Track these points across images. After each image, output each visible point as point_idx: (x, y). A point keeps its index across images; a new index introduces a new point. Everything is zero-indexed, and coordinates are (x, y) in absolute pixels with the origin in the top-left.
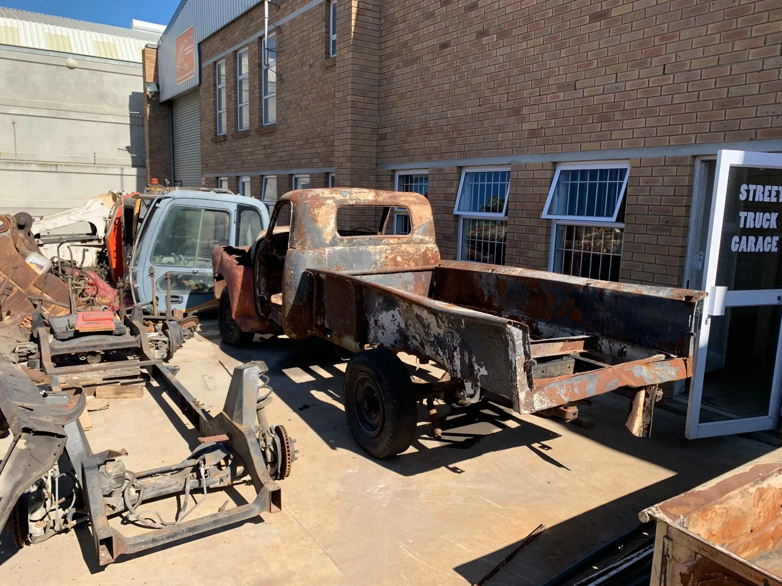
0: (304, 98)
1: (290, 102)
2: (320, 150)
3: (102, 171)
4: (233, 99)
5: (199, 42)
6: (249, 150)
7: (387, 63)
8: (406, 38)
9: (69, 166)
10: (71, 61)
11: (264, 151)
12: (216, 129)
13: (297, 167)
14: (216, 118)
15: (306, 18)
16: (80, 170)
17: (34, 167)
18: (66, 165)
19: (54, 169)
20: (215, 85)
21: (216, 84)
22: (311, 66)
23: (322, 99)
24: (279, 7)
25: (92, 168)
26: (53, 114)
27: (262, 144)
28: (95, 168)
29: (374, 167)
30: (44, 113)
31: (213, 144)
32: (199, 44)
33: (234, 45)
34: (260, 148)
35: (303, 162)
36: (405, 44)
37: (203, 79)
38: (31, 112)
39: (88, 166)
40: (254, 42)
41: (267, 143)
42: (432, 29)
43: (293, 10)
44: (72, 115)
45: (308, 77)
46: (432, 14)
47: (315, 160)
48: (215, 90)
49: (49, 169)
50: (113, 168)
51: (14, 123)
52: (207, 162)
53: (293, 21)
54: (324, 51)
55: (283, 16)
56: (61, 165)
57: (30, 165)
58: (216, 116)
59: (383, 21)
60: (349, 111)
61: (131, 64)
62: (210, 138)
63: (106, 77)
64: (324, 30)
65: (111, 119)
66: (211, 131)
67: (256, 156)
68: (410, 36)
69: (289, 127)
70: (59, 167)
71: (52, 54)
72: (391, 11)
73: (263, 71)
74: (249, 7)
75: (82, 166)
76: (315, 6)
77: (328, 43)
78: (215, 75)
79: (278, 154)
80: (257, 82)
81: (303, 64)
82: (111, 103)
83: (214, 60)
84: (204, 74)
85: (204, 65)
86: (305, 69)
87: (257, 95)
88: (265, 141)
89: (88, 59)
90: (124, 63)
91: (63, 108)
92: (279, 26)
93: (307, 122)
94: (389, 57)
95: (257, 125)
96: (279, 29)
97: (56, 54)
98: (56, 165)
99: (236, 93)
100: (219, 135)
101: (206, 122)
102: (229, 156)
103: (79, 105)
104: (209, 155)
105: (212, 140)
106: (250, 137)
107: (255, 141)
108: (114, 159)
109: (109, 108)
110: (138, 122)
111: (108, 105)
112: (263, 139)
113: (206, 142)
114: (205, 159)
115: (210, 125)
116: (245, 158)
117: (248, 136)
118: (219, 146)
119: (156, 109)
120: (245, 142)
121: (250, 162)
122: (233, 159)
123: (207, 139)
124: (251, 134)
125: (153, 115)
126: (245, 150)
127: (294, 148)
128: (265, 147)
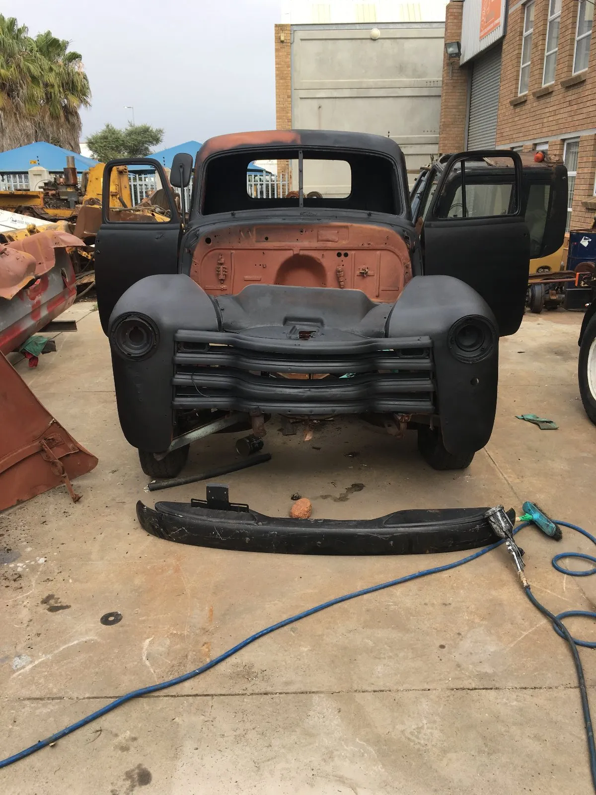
4: (540, 48)
6: (551, 109)
10: (376, 32)
11: (569, 109)
14: (518, 75)
21: (523, 31)
26: (354, 93)
27: (568, 99)
30: (347, 93)
34: (565, 105)
37: (508, 28)
38: (335, 94)
41: (573, 97)
44: (373, 93)
48: (521, 39)
50: (405, 147)
51: (320, 107)
52: (503, 131)
58: (518, 72)
61: (435, 25)
62: (508, 101)
63: (408, 44)
65: (408, 92)
66: (512, 92)
67: (559, 116)
71: (358, 27)
73: (579, 5)
78: (522, 20)
79: (585, 110)
80: (570, 21)
82: (410, 74)
84: (510, 21)
85: (510, 12)
87: (569, 37)
88: (572, 95)
89: (391, 26)
90: (427, 26)
91: (363, 86)
97: (362, 27)
99: (544, 39)
100: (519, 95)
101: (506, 82)
102: (527, 120)
103: (379, 81)
104: (506, 122)
105: (511, 103)
106: (554, 94)
107: (560, 97)
108: (407, 138)
109: (408, 79)
110: (435, 92)
111: (407, 76)
112: (570, 93)
113: (504, 107)
114: (501, 127)
115: (510, 84)
116: (545, 120)
117: (552, 92)
118: (518, 110)
119: (455, 75)
120: (548, 100)
121: (551, 124)
122: (532, 123)
123: (505, 102)
124: (556, 88)
125: (451, 81)
126: (547, 110)
128: (570, 103)
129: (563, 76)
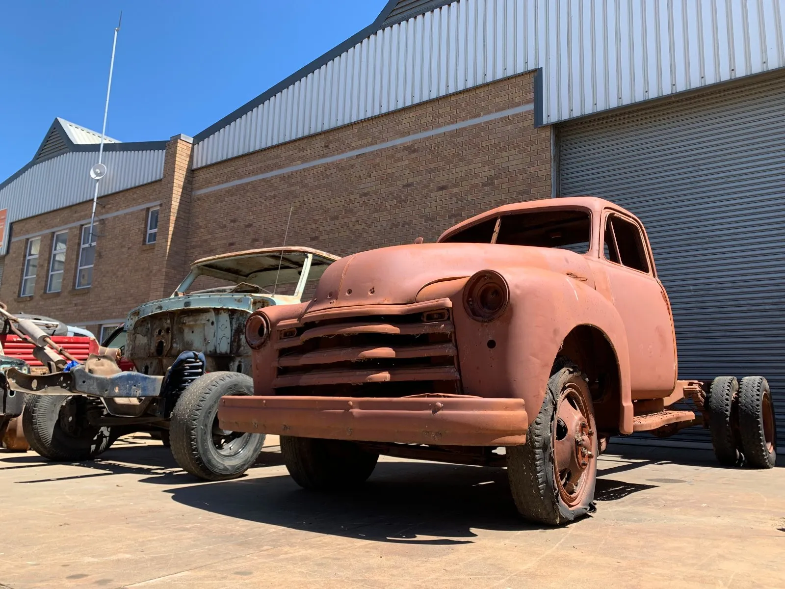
0: (121, 269)
1: (108, 272)
2: (131, 305)
5: (12, 221)
6: (58, 307)
7: (192, 251)
8: (205, 238)
11: (75, 308)
12: (20, 291)
13: (108, 318)
14: (21, 283)
15: (128, 217)
20: (25, 256)
22: (129, 248)
23: (137, 271)
24: (104, 207)
27: (74, 302)
31: (15, 303)
32: (11, 224)
33: (53, 227)
34: (71, 305)
35: (114, 314)
36: (206, 241)
37: (12, 250)
40: (76, 227)
41: (79, 301)
42: (224, 234)
43: (117, 210)
45: (126, 256)
46: (225, 226)
48: (24, 260)
53: (115, 218)
54: (142, 239)
55: (107, 212)
58: (22, 280)
59: (190, 226)
60: (164, 277)
62: (11, 299)
64: (143, 226)
66: (15, 293)
68: (210, 236)
69: (104, 289)
72: (197, 221)
73: (81, 249)
74: (75, 203)
76: (137, 210)
77: (145, 235)
78: (26, 248)
80: (74, 257)
81: (123, 247)
83: (27, 237)
84: (13, 247)
85: (13, 240)
86: (124, 250)
87: (73, 266)
88: (77, 300)
92: (103, 219)
93: (122, 286)
94: (194, 247)
95: (70, 288)
96: (102, 222)
99: (49, 263)
100: (22, 296)
101: (8, 285)
105: (15, 300)
107: (67, 300)
115: (13, 287)
116: (52, 314)
117: (59, 296)
118: (22, 305)
120: (55, 300)
121: (58, 316)
124: (62, 294)
126: (54, 307)
127: (107, 304)
128: (76, 305)
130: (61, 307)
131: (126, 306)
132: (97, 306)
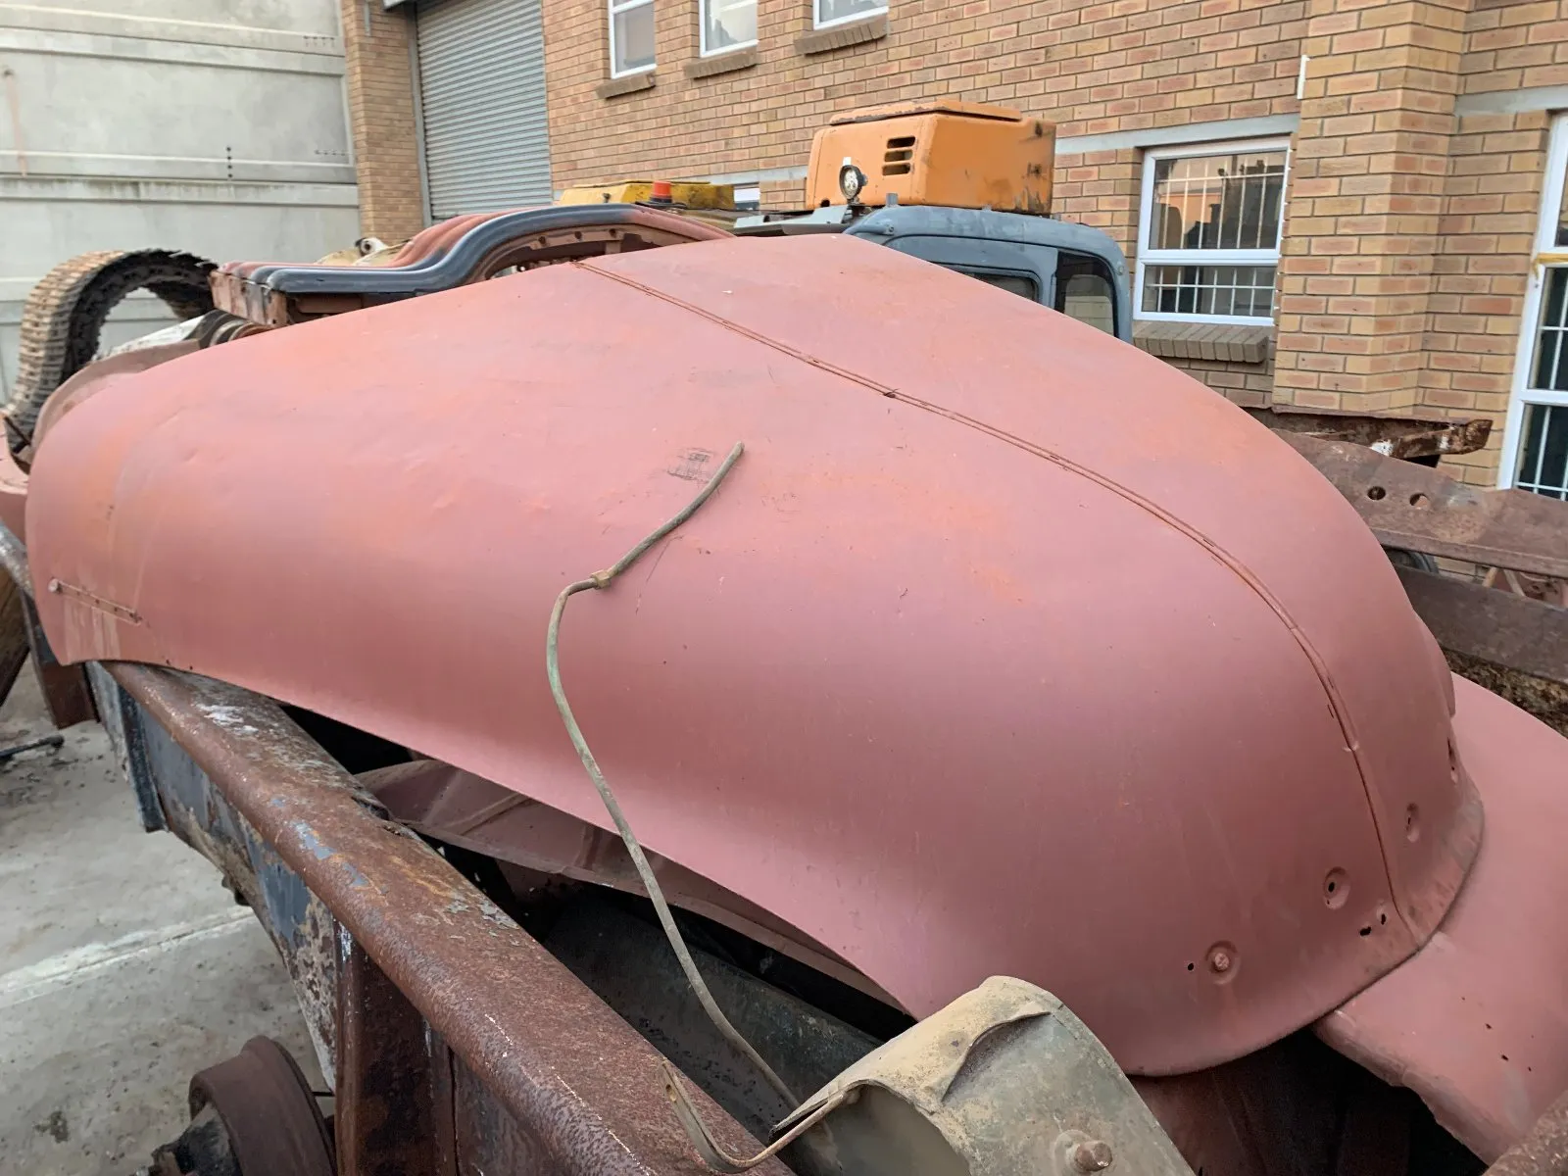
2: (1114, 76)
3: (250, 196)
6: (754, 107)
9: (168, 184)
12: (604, 59)
14: (603, 30)
16: (194, 195)
17: (78, 191)
18: (159, 184)
19: (129, 194)
25: (225, 190)
26: (106, 46)
27: (818, 83)
28: (232, 189)
29: (1449, 103)
30: (83, 44)
31: (601, 103)
34: (809, 97)
38: (50, 43)
39: (216, 186)
41: (839, 78)
44: (155, 50)
47: (1081, 112)
49: (117, 194)
50: (276, 187)
51: (7, 74)
52: (573, 157)
56: (147, 184)
57: (67, 185)
58: (603, 19)
62: (584, 88)
65: (250, 58)
66: (592, 69)
67: (790, 124)
70: (142, 187)
75: (199, 185)
82: (249, 15)
88: (835, 73)
91: (129, 31)
95: (790, 29)
98: (135, 184)
100: (616, 76)
101: (568, 43)
102: (666, 132)
103: (173, 24)
104: (582, 136)
105: (600, 91)
106: (759, 70)
107: (788, 76)
108: (266, 166)
109: (247, 28)
110: (316, 65)
111: (241, 20)
112: (825, 66)
113: (568, 101)
114: (567, 148)
115: (584, 49)
116: (737, 132)
117: (753, 66)
118: (624, 107)
119: (377, 26)
120: (739, 86)
121: (764, 140)
122: (684, 139)
123: (572, 91)
124: (766, 57)
125: (372, 41)
126: (738, 109)
127: (980, 81)
128: (828, 93)
129: (789, 27)
130: (772, 103)
131: (1083, 80)
132: (929, 89)
